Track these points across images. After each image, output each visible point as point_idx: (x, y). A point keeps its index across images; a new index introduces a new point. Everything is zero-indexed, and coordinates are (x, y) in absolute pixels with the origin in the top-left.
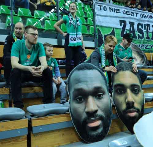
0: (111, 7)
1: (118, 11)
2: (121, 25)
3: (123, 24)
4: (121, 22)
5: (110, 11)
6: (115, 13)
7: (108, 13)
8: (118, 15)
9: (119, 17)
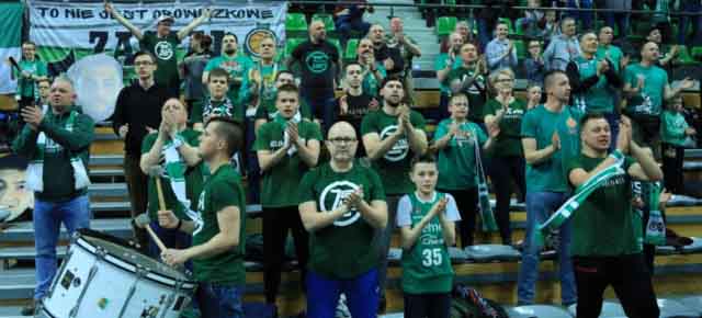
0: (70, 9)
1: (87, 15)
2: (92, 41)
3: (97, 40)
4: (93, 35)
5: (67, 16)
6: (81, 20)
7: (61, 20)
8: (88, 22)
9: (89, 27)
